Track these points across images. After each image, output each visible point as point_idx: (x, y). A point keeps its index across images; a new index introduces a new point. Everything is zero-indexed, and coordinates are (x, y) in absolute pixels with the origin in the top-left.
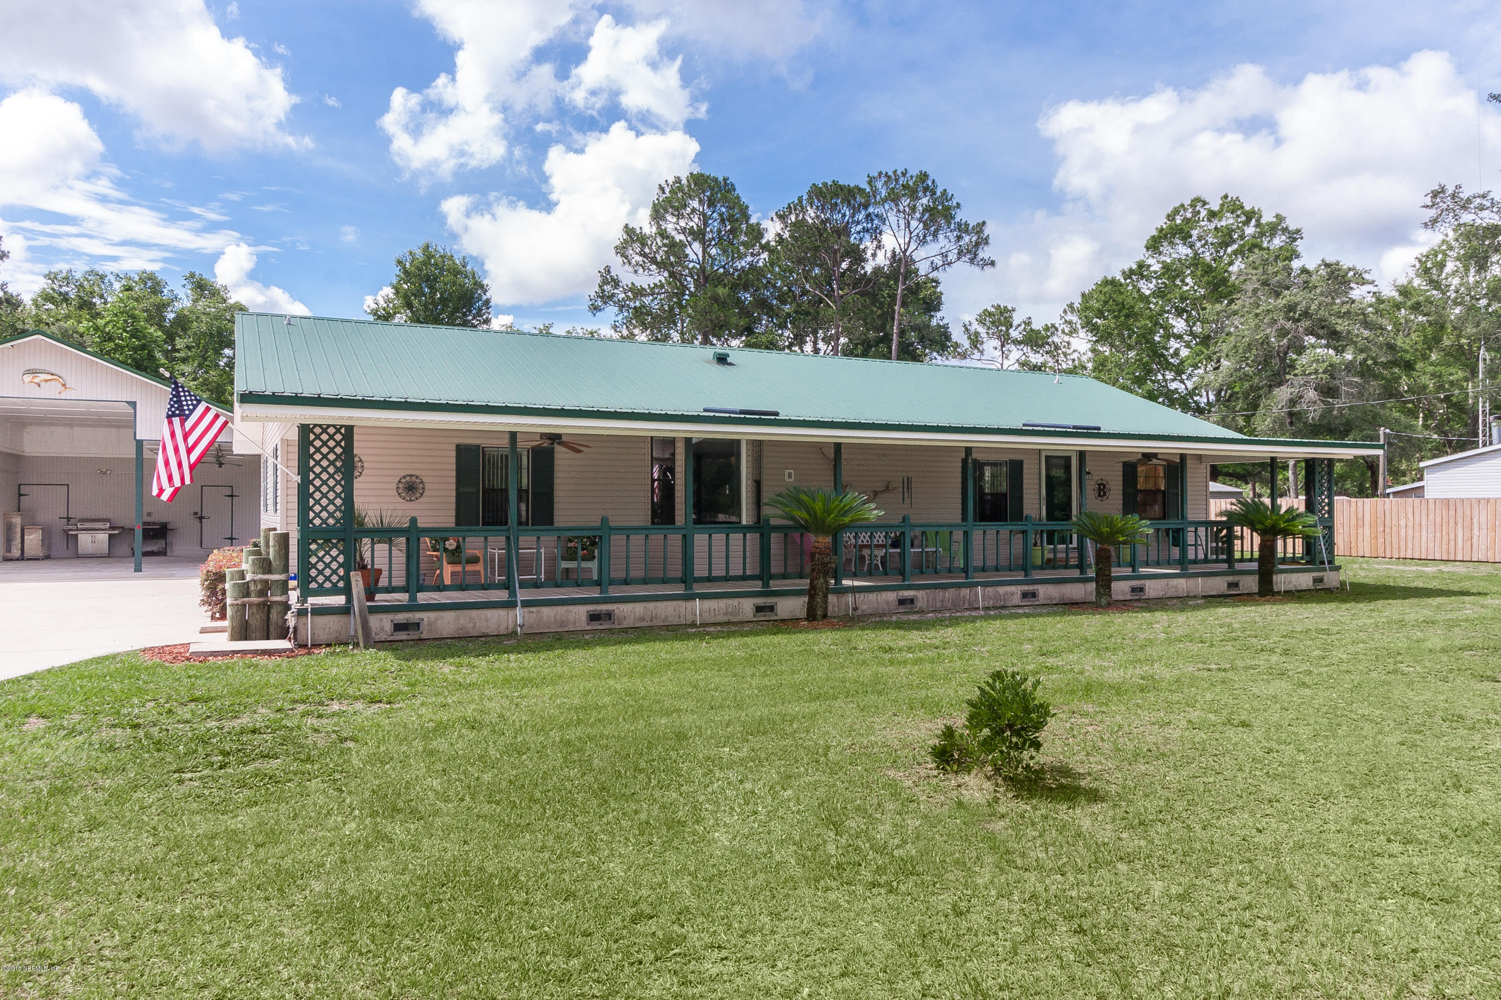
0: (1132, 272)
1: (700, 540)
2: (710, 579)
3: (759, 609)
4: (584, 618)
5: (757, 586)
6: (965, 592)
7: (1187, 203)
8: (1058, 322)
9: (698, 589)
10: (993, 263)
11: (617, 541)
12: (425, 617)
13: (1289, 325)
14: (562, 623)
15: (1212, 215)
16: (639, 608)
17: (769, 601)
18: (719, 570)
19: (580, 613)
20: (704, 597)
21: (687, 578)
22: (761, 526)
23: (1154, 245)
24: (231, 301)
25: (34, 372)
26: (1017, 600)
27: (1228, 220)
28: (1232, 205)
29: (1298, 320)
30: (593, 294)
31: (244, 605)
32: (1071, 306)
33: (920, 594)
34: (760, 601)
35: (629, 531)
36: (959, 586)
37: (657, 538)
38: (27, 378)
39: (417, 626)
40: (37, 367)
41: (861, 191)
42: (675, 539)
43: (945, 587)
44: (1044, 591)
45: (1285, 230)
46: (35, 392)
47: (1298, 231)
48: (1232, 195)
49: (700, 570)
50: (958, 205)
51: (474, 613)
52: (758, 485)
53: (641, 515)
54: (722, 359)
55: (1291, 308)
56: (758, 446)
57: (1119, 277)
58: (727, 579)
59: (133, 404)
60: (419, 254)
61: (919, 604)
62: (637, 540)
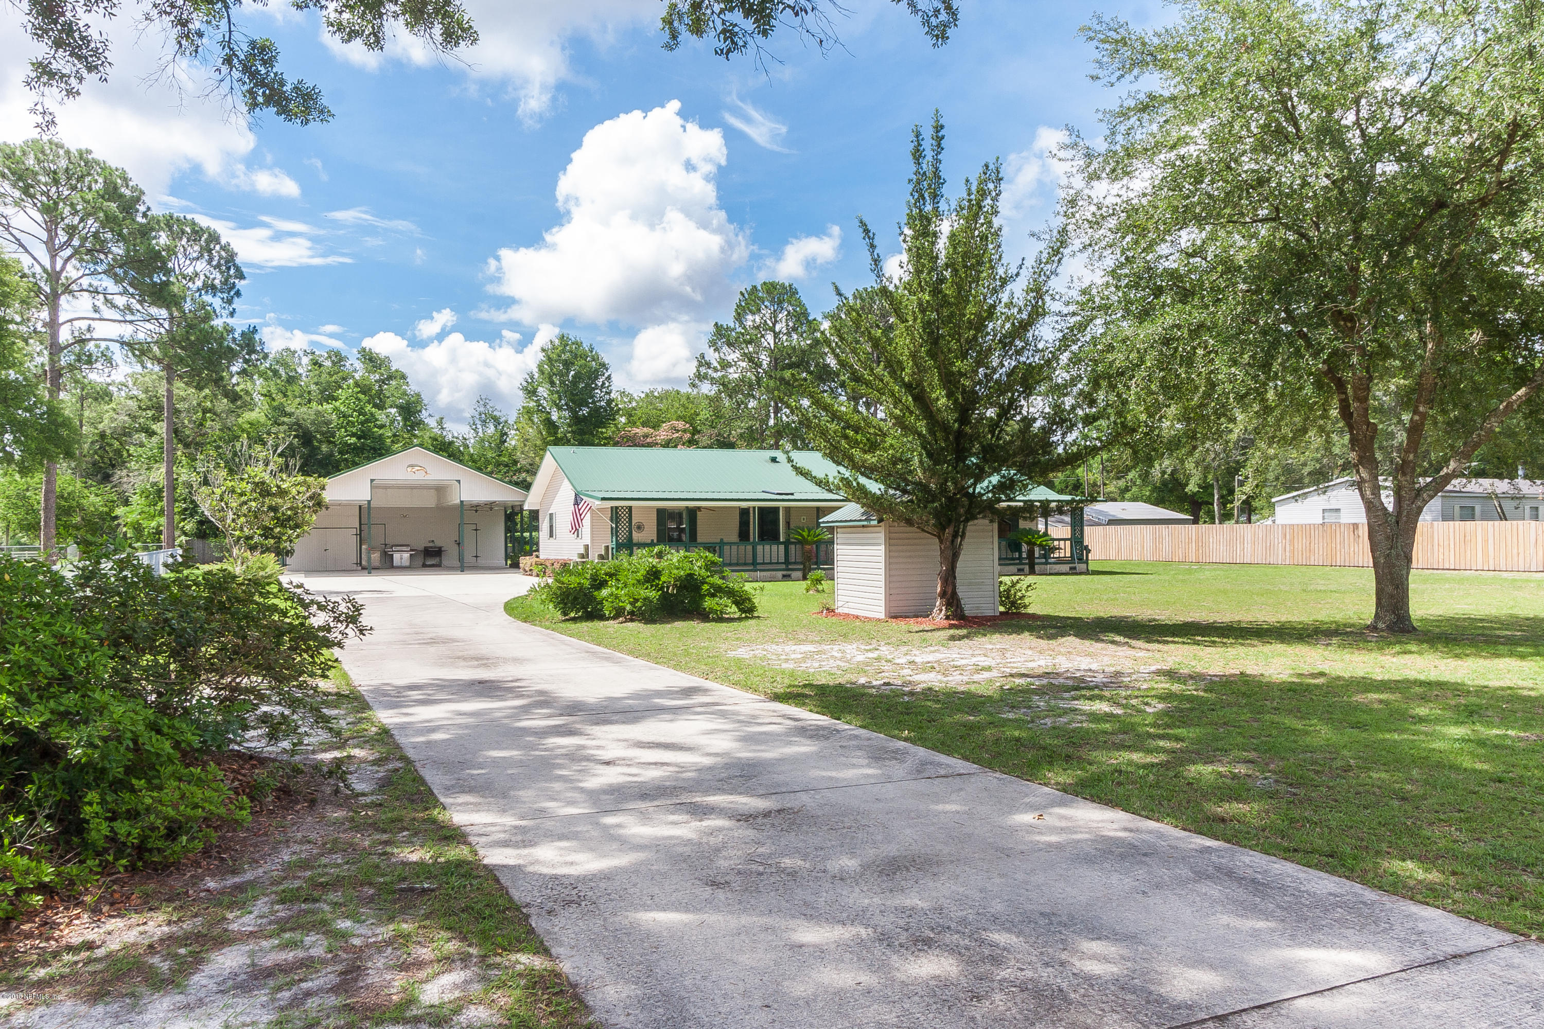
1: (759, 548)
2: (763, 563)
3: (784, 575)
5: (784, 566)
9: (759, 567)
11: (727, 548)
17: (788, 572)
18: (767, 560)
20: (761, 570)
21: (754, 563)
22: (787, 544)
25: (412, 466)
30: (692, 376)
34: (784, 572)
35: (731, 544)
37: (742, 548)
38: (409, 469)
40: (414, 463)
42: (750, 548)
46: (415, 477)
49: (759, 560)
52: (788, 523)
53: (734, 538)
54: (773, 459)
56: (788, 510)
58: (771, 563)
59: (459, 481)
62: (734, 548)
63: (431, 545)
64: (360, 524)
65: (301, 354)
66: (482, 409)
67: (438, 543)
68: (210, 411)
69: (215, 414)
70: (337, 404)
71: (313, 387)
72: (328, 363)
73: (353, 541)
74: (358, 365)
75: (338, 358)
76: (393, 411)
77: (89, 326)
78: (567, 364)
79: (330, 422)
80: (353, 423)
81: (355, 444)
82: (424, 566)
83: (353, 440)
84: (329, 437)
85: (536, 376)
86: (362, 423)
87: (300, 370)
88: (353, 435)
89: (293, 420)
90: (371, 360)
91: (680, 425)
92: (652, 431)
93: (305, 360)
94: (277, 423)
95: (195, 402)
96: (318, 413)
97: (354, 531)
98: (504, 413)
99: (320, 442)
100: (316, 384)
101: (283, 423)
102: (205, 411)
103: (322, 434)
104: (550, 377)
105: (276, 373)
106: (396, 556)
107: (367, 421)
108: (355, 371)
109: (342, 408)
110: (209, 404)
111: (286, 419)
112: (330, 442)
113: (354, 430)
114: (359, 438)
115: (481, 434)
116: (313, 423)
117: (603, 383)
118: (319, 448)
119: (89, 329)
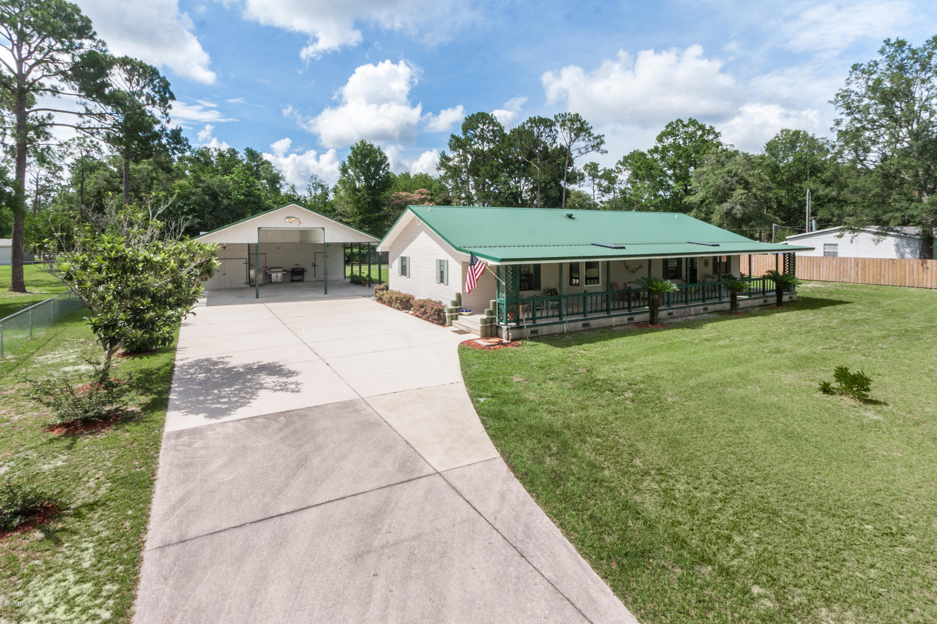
0: (652, 150)
2: (614, 309)
3: (629, 319)
4: (581, 326)
6: (687, 309)
7: (674, 121)
8: (614, 168)
9: (612, 313)
10: (607, 152)
12: (539, 328)
13: (729, 179)
14: (576, 328)
15: (684, 126)
16: (596, 321)
17: (632, 316)
18: (616, 306)
19: (580, 324)
20: (614, 316)
21: (608, 310)
23: (660, 139)
24: (264, 160)
25: (289, 218)
26: (702, 311)
27: (691, 129)
28: (693, 122)
29: (733, 177)
31: (486, 327)
32: (619, 162)
33: (674, 311)
34: (629, 317)
35: (591, 295)
36: (684, 307)
38: (287, 220)
39: (537, 331)
40: (291, 215)
41: (550, 120)
43: (681, 308)
44: (711, 308)
45: (714, 132)
47: (719, 133)
48: (693, 118)
50: (592, 127)
51: (552, 326)
54: (570, 216)
55: (729, 172)
57: (646, 152)
58: (619, 309)
59: (323, 229)
60: (359, 144)
61: (674, 315)
62: (594, 297)
63: (296, 267)
64: (249, 254)
65: (213, 150)
66: (314, 181)
67: (301, 266)
68: (155, 179)
69: (158, 180)
70: (233, 176)
71: (220, 168)
72: (228, 155)
73: (244, 267)
74: (245, 157)
75: (233, 152)
76: (265, 181)
77: (49, 115)
78: (365, 156)
79: (228, 186)
80: (242, 187)
81: (244, 200)
82: (292, 281)
83: (242, 197)
84: (228, 195)
85: (347, 163)
86: (248, 187)
87: (212, 159)
88: (243, 194)
89: (205, 184)
90: (252, 154)
91: (424, 191)
92: (409, 194)
93: (215, 154)
94: (197, 187)
95: (145, 174)
96: (221, 181)
97: (245, 261)
98: (327, 183)
99: (223, 198)
100: (221, 166)
101: (199, 187)
102: (153, 179)
103: (224, 193)
104: (356, 163)
105: (198, 159)
106: (274, 275)
107: (251, 186)
108: (243, 160)
109: (236, 179)
110: (154, 174)
111: (201, 185)
112: (229, 198)
113: (243, 191)
114: (246, 196)
115: (313, 195)
116: (218, 186)
117: (385, 168)
118: (221, 202)
119: (50, 117)
